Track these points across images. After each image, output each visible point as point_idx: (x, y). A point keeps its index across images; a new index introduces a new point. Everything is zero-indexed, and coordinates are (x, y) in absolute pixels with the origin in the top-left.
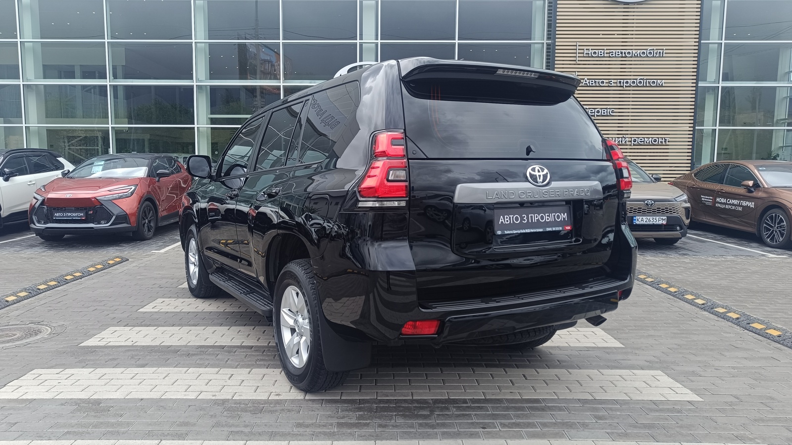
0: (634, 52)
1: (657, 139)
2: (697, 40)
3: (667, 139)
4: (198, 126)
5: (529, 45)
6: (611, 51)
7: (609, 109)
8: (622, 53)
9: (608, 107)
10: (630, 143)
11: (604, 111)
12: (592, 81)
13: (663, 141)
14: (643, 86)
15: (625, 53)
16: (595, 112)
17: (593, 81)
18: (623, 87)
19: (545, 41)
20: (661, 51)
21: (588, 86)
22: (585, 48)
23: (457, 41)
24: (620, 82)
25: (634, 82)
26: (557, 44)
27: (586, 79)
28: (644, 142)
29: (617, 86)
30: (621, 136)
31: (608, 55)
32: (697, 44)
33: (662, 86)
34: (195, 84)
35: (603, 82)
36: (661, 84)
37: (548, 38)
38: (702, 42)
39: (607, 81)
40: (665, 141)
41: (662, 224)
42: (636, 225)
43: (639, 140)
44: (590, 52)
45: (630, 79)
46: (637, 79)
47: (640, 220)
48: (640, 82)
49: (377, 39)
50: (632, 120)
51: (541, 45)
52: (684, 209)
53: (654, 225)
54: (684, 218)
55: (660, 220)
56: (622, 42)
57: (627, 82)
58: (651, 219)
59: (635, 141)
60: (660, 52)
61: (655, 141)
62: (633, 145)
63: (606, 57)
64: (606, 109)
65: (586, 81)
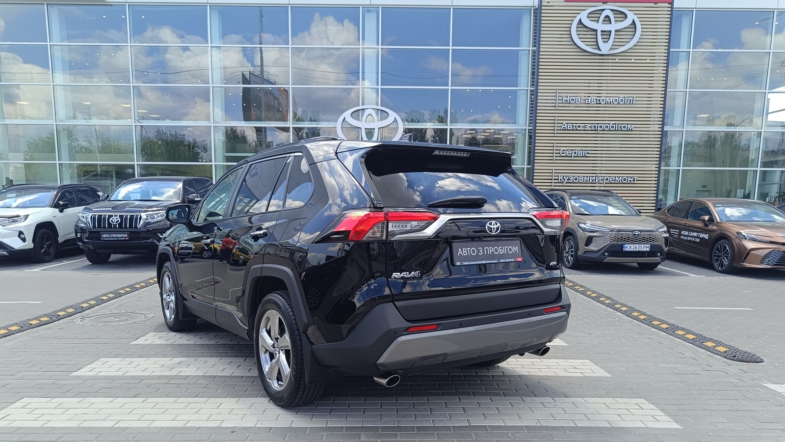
0: (607, 99)
1: (627, 178)
2: (664, 89)
3: (636, 178)
4: (216, 163)
5: (515, 92)
6: (587, 98)
8: (596, 100)
9: (584, 149)
10: (602, 182)
11: (580, 152)
13: (632, 180)
14: (615, 130)
15: (599, 100)
16: (572, 154)
17: (571, 125)
18: (597, 130)
19: (529, 88)
20: (632, 99)
21: (566, 130)
22: (564, 95)
23: (450, 88)
24: (595, 127)
25: (607, 127)
26: (539, 91)
27: (564, 123)
28: (615, 180)
29: (592, 130)
30: (595, 175)
31: (584, 102)
32: (664, 92)
33: (632, 130)
34: (212, 125)
35: (579, 127)
36: (631, 129)
37: (533, 85)
38: (668, 90)
39: (583, 125)
40: (634, 180)
41: (646, 251)
42: (625, 251)
43: (611, 179)
44: (568, 99)
45: (605, 124)
46: (610, 124)
47: (628, 247)
48: (613, 127)
49: (378, 85)
50: (605, 160)
51: (526, 91)
52: (664, 239)
53: (639, 252)
54: (664, 246)
55: (645, 248)
56: (598, 90)
57: (601, 127)
58: (638, 247)
59: (607, 180)
60: (630, 100)
61: (625, 180)
62: (606, 183)
63: (582, 104)
64: (583, 150)
65: (564, 125)
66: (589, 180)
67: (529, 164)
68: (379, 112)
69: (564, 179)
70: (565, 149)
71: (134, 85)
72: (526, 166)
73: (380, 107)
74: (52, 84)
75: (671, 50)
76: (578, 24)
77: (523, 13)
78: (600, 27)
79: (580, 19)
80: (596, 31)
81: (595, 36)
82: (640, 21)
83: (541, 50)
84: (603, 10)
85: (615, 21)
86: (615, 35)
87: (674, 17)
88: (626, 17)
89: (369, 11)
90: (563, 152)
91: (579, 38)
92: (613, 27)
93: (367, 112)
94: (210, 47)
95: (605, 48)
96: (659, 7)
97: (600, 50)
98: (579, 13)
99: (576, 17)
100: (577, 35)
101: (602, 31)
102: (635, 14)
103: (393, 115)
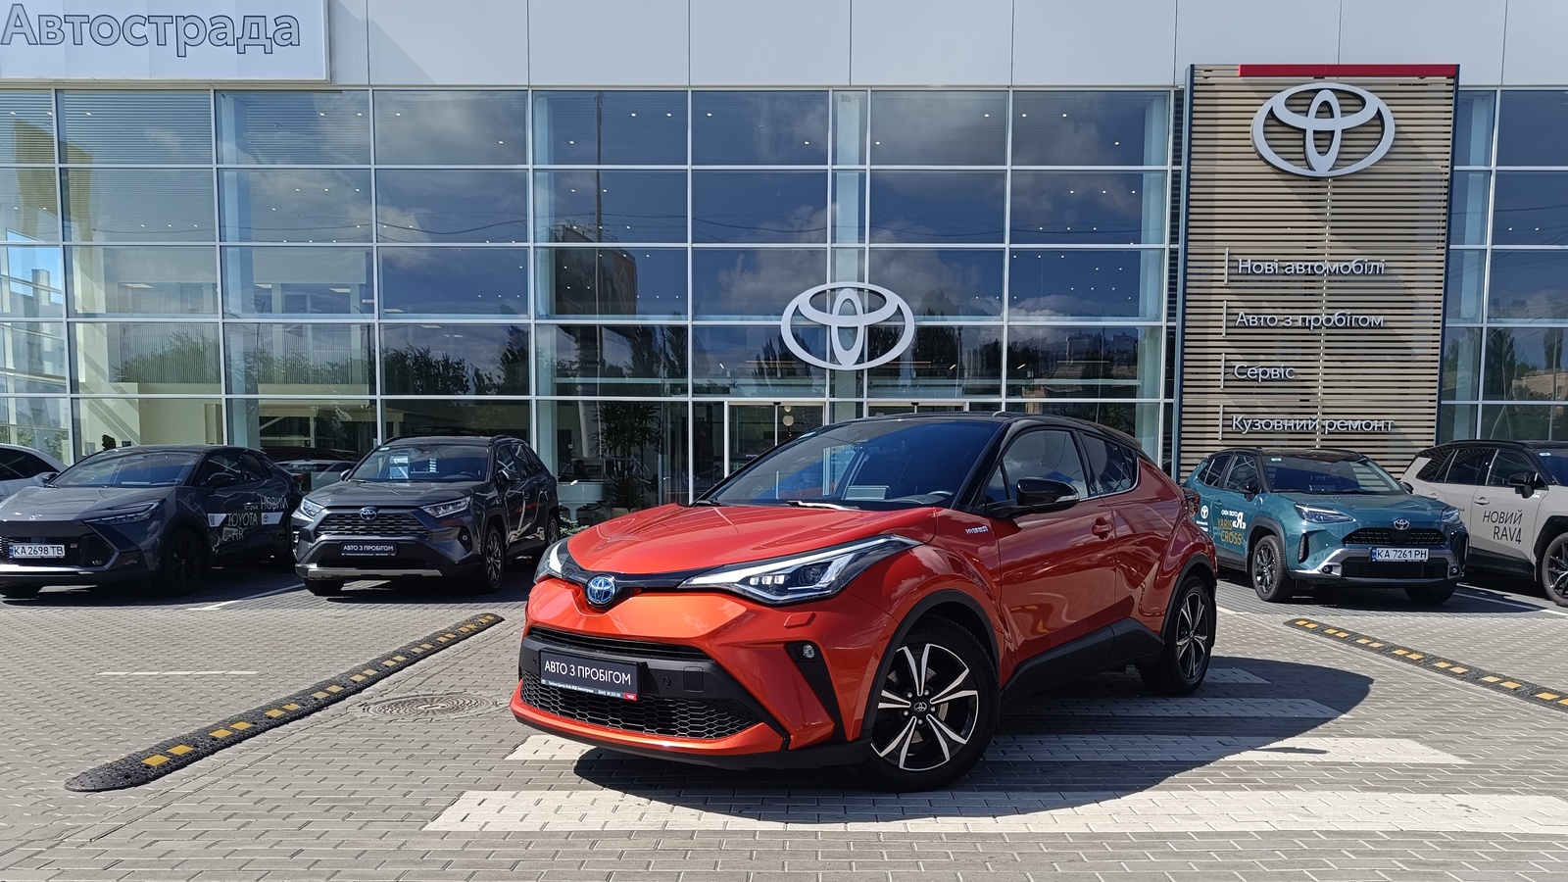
0: (1328, 265)
1: (1371, 424)
2: (1444, 245)
3: (1390, 422)
4: (538, 398)
5: (1137, 253)
6: (1288, 264)
7: (1284, 367)
8: (1306, 267)
9: (1282, 365)
10: (1321, 431)
11: (1275, 371)
12: (1253, 318)
13: (1383, 426)
14: (1346, 327)
15: (1312, 267)
16: (1258, 374)
17: (1256, 317)
18: (1309, 328)
19: (1168, 246)
20: (1378, 265)
21: (1246, 327)
22: (1240, 258)
23: (1007, 245)
24: (1304, 320)
25: (1329, 320)
26: (1189, 251)
27: (1241, 313)
28: (1348, 427)
29: (1298, 328)
30: (1308, 417)
31: (1282, 271)
32: (1443, 251)
33: (1380, 327)
34: (532, 321)
35: (1272, 320)
36: (1377, 323)
37: (1174, 240)
38: (1451, 247)
39: (1282, 317)
40: (1386, 427)
43: (1339, 425)
44: (1249, 266)
45: (1324, 315)
46: (1333, 315)
48: (1340, 320)
50: (1325, 387)
51: (1159, 251)
56: (1307, 248)
57: (1316, 320)
59: (1331, 425)
60: (1375, 266)
61: (1368, 426)
62: (1329, 433)
63: (1279, 274)
64: (1279, 367)
65: (1242, 318)
66: (1295, 426)
67: (1169, 393)
68: (866, 295)
69: (1243, 426)
70: (1245, 364)
71: (379, 244)
72: (1162, 400)
73: (866, 285)
74: (218, 243)
75: (1456, 168)
76: (1266, 119)
77: (1152, 100)
78: (1311, 123)
79: (1271, 109)
80: (1304, 131)
81: (1301, 143)
82: (1392, 112)
83: (1193, 169)
84: (1318, 91)
85: (1342, 112)
86: (1342, 139)
87: (1463, 102)
88: (1363, 103)
89: (844, 99)
90: (1242, 371)
91: (1270, 146)
92: (1338, 123)
93: (841, 297)
94: (531, 172)
95: (1322, 165)
96: (1426, 85)
97: (1311, 168)
98: (1269, 98)
99: (1262, 105)
100: (1266, 139)
101: (1315, 132)
102: (1382, 98)
103: (894, 301)
